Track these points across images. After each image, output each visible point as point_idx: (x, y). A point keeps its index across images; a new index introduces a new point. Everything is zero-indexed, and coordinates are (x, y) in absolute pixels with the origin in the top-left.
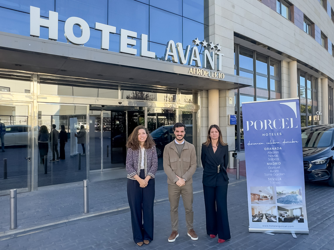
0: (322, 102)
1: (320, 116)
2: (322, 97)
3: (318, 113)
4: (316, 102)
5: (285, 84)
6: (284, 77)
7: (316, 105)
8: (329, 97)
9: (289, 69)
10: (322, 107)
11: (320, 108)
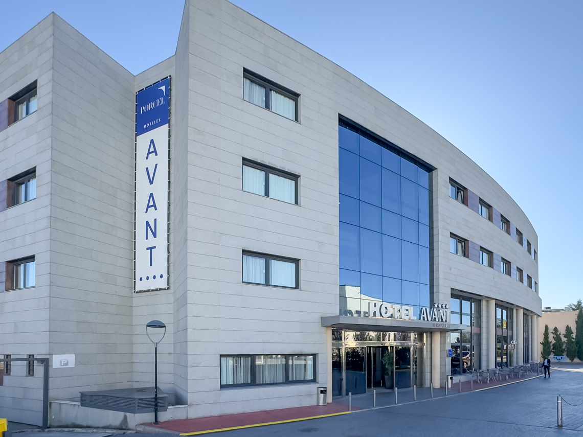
0: (517, 331)
1: (514, 345)
2: (517, 326)
3: (513, 342)
4: (511, 332)
5: (484, 319)
6: (484, 313)
7: (511, 335)
8: (524, 325)
9: (488, 306)
10: (517, 336)
11: (515, 338)
